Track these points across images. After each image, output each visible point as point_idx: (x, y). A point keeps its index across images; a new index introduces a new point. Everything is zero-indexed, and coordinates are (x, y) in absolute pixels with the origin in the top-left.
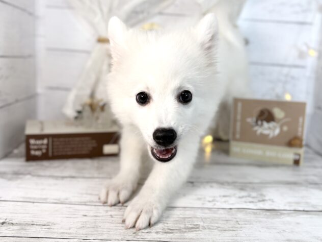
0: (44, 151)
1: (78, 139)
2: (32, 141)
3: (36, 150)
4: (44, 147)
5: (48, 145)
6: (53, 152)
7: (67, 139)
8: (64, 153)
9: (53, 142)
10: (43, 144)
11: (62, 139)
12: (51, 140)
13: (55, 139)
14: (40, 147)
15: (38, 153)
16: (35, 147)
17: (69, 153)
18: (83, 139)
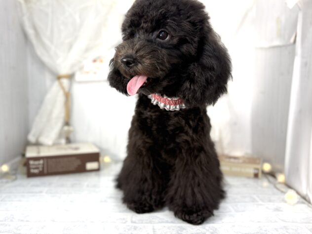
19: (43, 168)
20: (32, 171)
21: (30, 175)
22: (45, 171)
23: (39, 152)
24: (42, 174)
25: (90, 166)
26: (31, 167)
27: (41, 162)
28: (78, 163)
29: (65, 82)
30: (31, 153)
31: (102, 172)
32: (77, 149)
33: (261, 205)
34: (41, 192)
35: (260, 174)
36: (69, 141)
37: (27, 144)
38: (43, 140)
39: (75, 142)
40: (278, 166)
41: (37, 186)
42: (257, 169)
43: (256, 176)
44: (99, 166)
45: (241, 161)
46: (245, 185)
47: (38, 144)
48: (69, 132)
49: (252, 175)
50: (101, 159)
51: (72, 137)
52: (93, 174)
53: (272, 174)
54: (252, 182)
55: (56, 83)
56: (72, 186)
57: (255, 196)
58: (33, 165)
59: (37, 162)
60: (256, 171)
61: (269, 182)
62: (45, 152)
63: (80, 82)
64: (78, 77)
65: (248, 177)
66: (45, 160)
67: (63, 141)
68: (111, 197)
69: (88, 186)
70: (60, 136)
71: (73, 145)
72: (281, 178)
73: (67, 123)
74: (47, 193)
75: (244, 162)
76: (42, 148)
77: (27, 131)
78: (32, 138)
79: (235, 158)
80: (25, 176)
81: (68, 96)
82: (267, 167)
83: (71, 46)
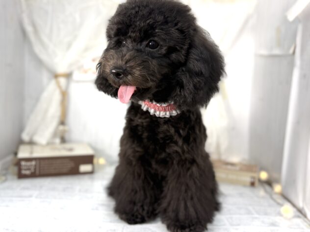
0: (33, 170)
1: (59, 161)
2: (23, 163)
4: (33, 167)
5: (35, 166)
6: (39, 171)
8: (48, 172)
10: (31, 165)
11: (46, 162)
13: (42, 162)
14: (29, 167)
15: (28, 172)
16: (25, 168)
18: (64, 161)
19: (35, 169)
20: (24, 172)
21: (21, 176)
22: (37, 172)
23: (31, 153)
24: (33, 175)
25: (84, 168)
26: (23, 168)
27: (33, 163)
28: (71, 165)
29: (62, 81)
30: (23, 153)
31: (96, 175)
32: (71, 150)
33: (256, 218)
34: (31, 196)
35: (257, 183)
36: (63, 140)
37: (21, 142)
38: (37, 139)
39: (70, 141)
40: (275, 175)
41: (27, 189)
42: (254, 178)
43: (253, 184)
44: (93, 168)
45: (238, 168)
46: (241, 195)
47: (31, 143)
48: (64, 132)
49: (248, 184)
50: (95, 161)
51: (67, 137)
52: (86, 177)
53: (269, 183)
54: (248, 191)
55: (53, 82)
56: (64, 190)
57: (250, 208)
58: (25, 166)
59: (29, 163)
60: (252, 180)
61: (266, 191)
62: (39, 153)
63: (78, 82)
64: (75, 76)
65: (244, 186)
66: (38, 162)
67: (58, 141)
68: (103, 205)
69: (80, 191)
70: (55, 135)
71: (67, 146)
72: (278, 188)
73: (62, 123)
74: (36, 197)
75: (241, 170)
76: (36, 148)
77: (21, 129)
78: (25, 137)
79: (232, 164)
80: (16, 177)
81: (65, 95)
82: (264, 175)
83: (69, 45)
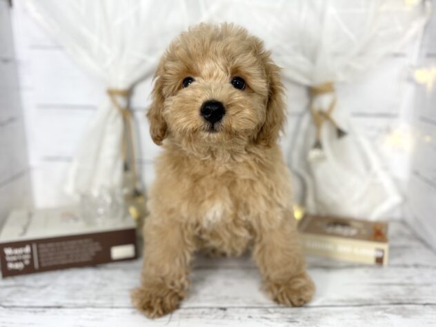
0: (27, 262)
1: (74, 242)
2: (8, 251)
3: (14, 262)
4: (27, 257)
5: (31, 253)
6: (40, 263)
7: (58, 244)
8: (56, 263)
9: (38, 249)
10: (24, 254)
11: (50, 245)
12: (35, 247)
13: (42, 246)
14: (20, 258)
15: (19, 266)
16: (14, 258)
17: (64, 262)
18: (80, 241)
19: (32, 260)
20: (11, 266)
22: (36, 265)
24: (29, 270)
26: (8, 259)
27: (27, 249)
28: (96, 247)
58: (13, 255)
59: (18, 251)
